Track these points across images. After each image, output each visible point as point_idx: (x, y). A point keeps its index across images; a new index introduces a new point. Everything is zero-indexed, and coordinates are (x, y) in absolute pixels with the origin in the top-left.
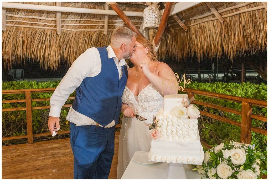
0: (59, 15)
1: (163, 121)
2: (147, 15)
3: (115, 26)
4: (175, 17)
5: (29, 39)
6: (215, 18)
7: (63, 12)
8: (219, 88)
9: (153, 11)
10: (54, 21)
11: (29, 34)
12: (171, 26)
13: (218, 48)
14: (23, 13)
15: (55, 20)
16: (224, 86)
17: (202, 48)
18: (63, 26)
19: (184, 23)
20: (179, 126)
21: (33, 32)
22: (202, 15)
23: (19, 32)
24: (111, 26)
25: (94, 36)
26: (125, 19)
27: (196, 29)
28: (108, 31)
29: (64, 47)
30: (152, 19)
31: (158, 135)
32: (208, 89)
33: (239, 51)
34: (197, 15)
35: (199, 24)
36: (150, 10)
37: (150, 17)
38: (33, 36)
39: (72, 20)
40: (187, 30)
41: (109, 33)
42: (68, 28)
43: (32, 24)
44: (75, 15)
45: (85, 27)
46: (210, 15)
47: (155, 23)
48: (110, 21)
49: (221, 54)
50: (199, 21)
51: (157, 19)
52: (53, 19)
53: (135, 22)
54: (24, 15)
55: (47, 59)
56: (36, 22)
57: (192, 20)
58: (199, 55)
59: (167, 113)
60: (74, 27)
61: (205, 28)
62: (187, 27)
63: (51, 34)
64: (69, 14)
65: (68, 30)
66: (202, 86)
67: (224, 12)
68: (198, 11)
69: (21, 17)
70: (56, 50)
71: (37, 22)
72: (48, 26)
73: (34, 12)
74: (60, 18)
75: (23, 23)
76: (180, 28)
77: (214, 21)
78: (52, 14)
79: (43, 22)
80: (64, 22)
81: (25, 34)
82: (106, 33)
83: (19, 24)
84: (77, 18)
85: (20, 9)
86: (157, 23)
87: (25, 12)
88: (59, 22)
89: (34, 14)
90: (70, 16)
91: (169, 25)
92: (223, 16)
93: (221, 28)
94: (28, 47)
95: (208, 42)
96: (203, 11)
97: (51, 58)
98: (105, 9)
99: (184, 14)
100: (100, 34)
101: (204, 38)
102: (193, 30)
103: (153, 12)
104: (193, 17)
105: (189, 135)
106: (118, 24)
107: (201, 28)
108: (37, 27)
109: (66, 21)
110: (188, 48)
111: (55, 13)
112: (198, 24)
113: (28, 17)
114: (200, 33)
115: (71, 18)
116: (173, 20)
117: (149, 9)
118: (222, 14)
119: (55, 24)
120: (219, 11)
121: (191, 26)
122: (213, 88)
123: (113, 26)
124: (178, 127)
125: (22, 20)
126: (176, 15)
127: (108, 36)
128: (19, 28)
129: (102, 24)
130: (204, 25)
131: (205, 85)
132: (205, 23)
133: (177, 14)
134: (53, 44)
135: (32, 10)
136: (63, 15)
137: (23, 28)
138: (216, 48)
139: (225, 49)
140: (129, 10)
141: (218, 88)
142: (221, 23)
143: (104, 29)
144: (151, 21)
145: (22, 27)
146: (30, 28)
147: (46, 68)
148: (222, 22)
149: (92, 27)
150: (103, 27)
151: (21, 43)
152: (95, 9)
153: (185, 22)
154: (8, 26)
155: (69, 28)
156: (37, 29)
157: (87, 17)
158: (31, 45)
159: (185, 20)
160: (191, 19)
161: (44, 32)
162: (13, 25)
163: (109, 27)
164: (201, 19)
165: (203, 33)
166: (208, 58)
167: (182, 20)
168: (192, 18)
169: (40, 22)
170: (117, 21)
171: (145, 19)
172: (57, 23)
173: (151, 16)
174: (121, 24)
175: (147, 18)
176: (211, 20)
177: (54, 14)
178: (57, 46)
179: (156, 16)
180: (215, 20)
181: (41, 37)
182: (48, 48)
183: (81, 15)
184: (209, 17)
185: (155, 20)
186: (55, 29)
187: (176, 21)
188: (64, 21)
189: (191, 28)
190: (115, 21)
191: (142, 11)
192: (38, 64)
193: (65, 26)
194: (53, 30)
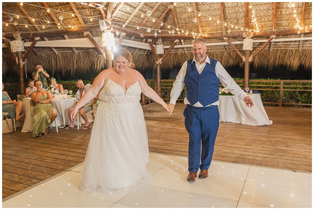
5: (283, 55)
11: (283, 52)
21: (286, 51)
23: (278, 51)
29: (303, 58)
38: (285, 53)
43: (285, 47)
55: (291, 65)
63: (296, 51)
70: (298, 60)
72: (294, 47)
74: (302, 43)
79: (292, 46)
81: (281, 52)
88: (301, 45)
90: (307, 41)
97: (294, 64)
111: (300, 41)
113: (284, 44)
128: (279, 49)
134: (296, 57)
147: (290, 70)
151: (278, 57)
154: (273, 49)
156: (288, 49)
158: (284, 58)
162: (275, 48)
178: (298, 57)
181: (289, 53)
182: (293, 59)
186: (298, 48)
188: (304, 44)
192: (287, 67)
193: (304, 47)
194: (297, 49)
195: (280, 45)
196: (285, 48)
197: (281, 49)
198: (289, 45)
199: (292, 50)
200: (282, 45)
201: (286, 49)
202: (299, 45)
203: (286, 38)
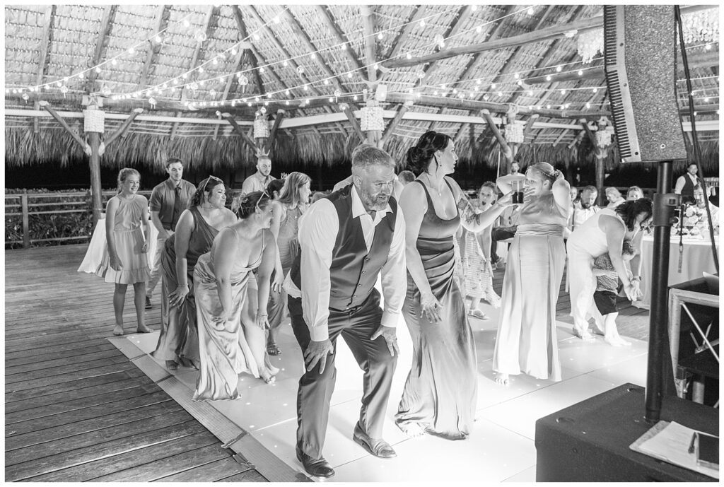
3: (225, 132)
11: (144, 139)
13: (320, 157)
17: (307, 156)
21: (149, 138)
22: (305, 130)
23: (136, 137)
24: (221, 132)
25: (204, 141)
33: (334, 161)
34: (300, 129)
35: (303, 135)
40: (294, 138)
43: (148, 131)
45: (196, 133)
47: (265, 134)
51: (267, 130)
60: (186, 134)
63: (164, 140)
65: (181, 136)
75: (141, 130)
79: (159, 129)
80: (179, 129)
81: (141, 140)
82: (214, 139)
90: (184, 125)
92: (321, 133)
93: (321, 142)
95: (311, 151)
98: (217, 119)
100: (208, 139)
101: (309, 147)
102: (299, 138)
107: (305, 138)
110: (295, 154)
111: (174, 123)
123: (223, 132)
129: (212, 130)
132: (309, 135)
140: (239, 119)
144: (261, 131)
146: (146, 134)
149: (201, 133)
150: (213, 133)
153: (293, 134)
155: (182, 134)
156: (152, 135)
159: (292, 131)
162: (132, 132)
163: (219, 133)
168: (298, 132)
170: (226, 127)
171: (256, 130)
173: (262, 128)
175: (258, 128)
179: (266, 127)
187: (285, 132)
194: (167, 136)
196: (148, 133)
197: (141, 134)
198: (155, 128)
199: (159, 136)
200: (143, 126)
202: (171, 129)
203: (153, 114)
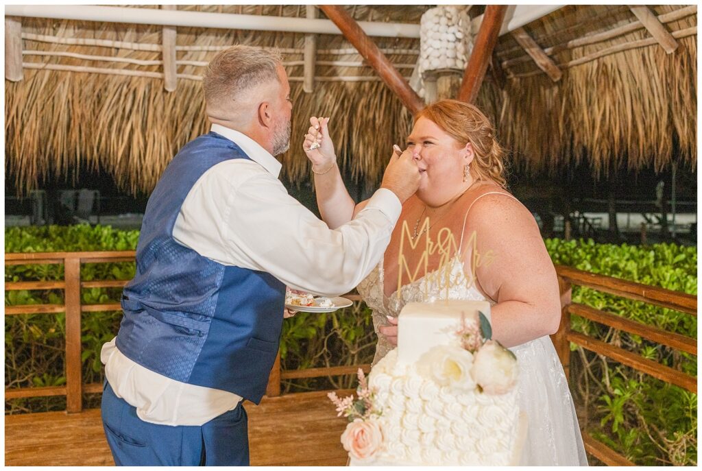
0: (169, 35)
1: (391, 393)
2: (430, 34)
3: (337, 66)
4: (521, 37)
5: (86, 106)
6: (649, 40)
7: (183, 27)
8: (664, 264)
9: (450, 19)
10: (156, 55)
11: (87, 89)
12: (511, 67)
13: (659, 137)
14: (71, 31)
15: (159, 50)
16: (682, 257)
17: (608, 134)
18: (181, 69)
19: (550, 57)
20: (443, 415)
21: (99, 86)
22: (605, 31)
23: (60, 84)
24: (324, 66)
26: (364, 44)
27: (587, 74)
28: (314, 83)
29: (187, 130)
30: (445, 44)
31: (370, 445)
32: (626, 265)
34: (589, 31)
35: (598, 58)
36: (440, 16)
37: (440, 40)
38: (98, 96)
39: (208, 51)
40: (558, 78)
41: (319, 90)
42: (196, 75)
43: (94, 63)
44: (217, 36)
46: (632, 32)
47: (456, 58)
48: (321, 52)
49: (667, 157)
50: (598, 51)
51: (460, 46)
52: (155, 47)
53: (398, 55)
54: (73, 37)
56: (105, 55)
57: (574, 47)
58: (597, 158)
59: (408, 367)
61: (617, 73)
62: (561, 69)
63: (150, 90)
64: (199, 31)
65: (196, 81)
66: (608, 256)
67: (678, 20)
68: (593, 18)
69: (63, 41)
70: (163, 139)
71: (110, 56)
72: (140, 68)
73: (99, 28)
74: (174, 43)
75: (70, 61)
76: (537, 72)
77: (646, 49)
78: (151, 32)
79: (126, 57)
80: (186, 57)
81: (77, 92)
82: (307, 89)
83: (60, 63)
84: (224, 42)
85: (62, 20)
86: (461, 56)
87: (74, 29)
88: (169, 57)
89: (100, 33)
90: (201, 38)
91: (505, 63)
92: (676, 34)
93: (669, 73)
94: (83, 128)
95: (625, 116)
96: (611, 19)
97: (148, 162)
98: (305, 17)
99: (549, 28)
101: (614, 104)
102: (578, 76)
103: (450, 24)
104: (577, 37)
105: (477, 451)
106: (345, 61)
107: (603, 71)
108: (109, 71)
109: (190, 53)
110: (561, 133)
112: (593, 60)
113: (84, 41)
114: (602, 88)
115: (205, 44)
116: (515, 49)
117: (437, 15)
118: (671, 25)
119: (158, 62)
120: (660, 17)
121: (572, 66)
122: (644, 265)
123: (330, 66)
124: (442, 419)
125: (68, 51)
126: (522, 30)
127: (316, 98)
128: (60, 73)
129: (298, 60)
130: (615, 64)
131: (619, 254)
132: (618, 55)
133: (527, 28)
134: (153, 122)
135: (94, 22)
136: (183, 37)
137: (69, 73)
138: (653, 137)
139: (681, 140)
140: (380, 20)
141: (660, 263)
142: (669, 56)
143: (303, 76)
144: (443, 51)
145: (68, 71)
146: (90, 73)
147: (134, 190)
148: (671, 51)
150: (300, 69)
151: (64, 119)
152: (277, 15)
153: (554, 53)
154: (29, 69)
155: (200, 74)
156: (109, 77)
157: (254, 39)
158: (93, 122)
159: (552, 46)
160: (570, 43)
161: (128, 86)
162: (41, 65)
163: (318, 70)
164: (602, 44)
165: (609, 88)
166: (626, 166)
167: (542, 47)
168: (576, 42)
169: (116, 55)
170: (342, 51)
171: (423, 46)
172: (164, 58)
173: (444, 37)
174: (355, 61)
175: (430, 41)
176: (635, 46)
177: (156, 31)
178: (164, 125)
179: (460, 35)
180: (648, 46)
181: (119, 99)
182: (138, 132)
183: (236, 36)
184: (628, 37)
185: (455, 47)
186: (159, 75)
187: (523, 49)
188: (185, 52)
189: (572, 72)
190: (335, 52)
191: (417, 21)
193: (188, 68)
194: (155, 78)
195: (62, 46)
197: (74, 72)
198: (109, 51)
199: (128, 82)
200: (71, 46)
201: (99, 74)
202: (160, 57)
